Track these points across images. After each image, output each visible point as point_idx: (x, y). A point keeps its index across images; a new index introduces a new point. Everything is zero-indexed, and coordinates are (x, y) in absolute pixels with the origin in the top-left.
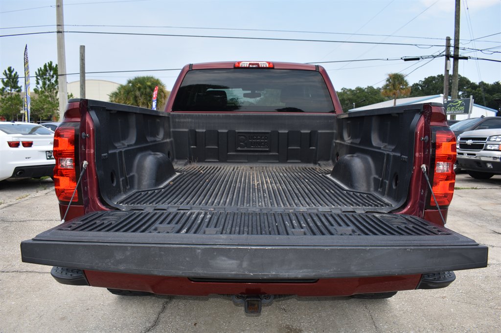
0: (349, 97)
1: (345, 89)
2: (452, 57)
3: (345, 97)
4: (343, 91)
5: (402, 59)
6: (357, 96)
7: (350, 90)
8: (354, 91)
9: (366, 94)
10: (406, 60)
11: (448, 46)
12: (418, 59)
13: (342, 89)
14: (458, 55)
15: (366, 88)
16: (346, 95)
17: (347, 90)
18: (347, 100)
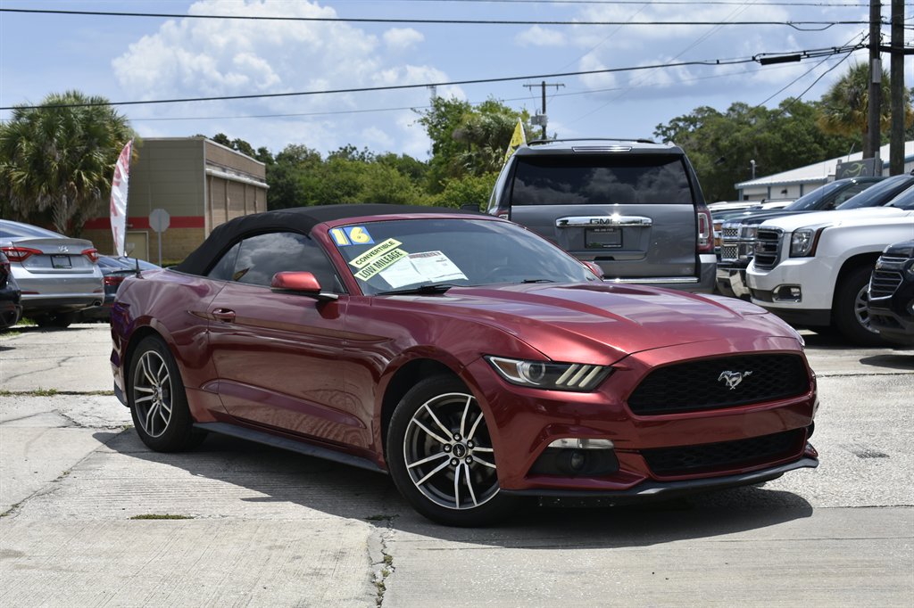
0: (758, 136)
1: (742, 106)
2: (886, 49)
3: (743, 137)
5: (754, 59)
6: (784, 131)
7: (760, 112)
8: (775, 113)
10: (764, 62)
11: (876, 22)
12: (797, 58)
13: (732, 109)
14: (902, 44)
16: (747, 129)
17: (752, 109)
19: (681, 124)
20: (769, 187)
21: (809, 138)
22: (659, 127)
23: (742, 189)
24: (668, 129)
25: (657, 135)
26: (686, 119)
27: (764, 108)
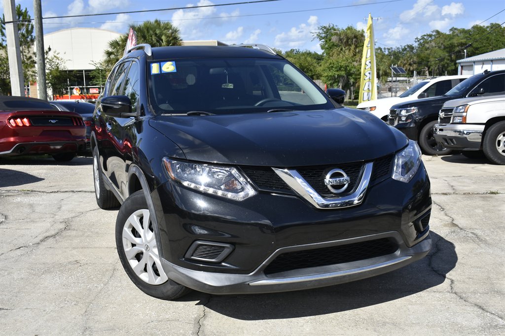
0: (461, 41)
1: (455, 29)
3: (455, 41)
4: (451, 32)
7: (464, 31)
8: (469, 31)
9: (488, 35)
13: (451, 30)
15: (487, 27)
16: (457, 38)
17: (459, 30)
18: (458, 46)
19: (425, 37)
20: (474, 62)
21: (485, 41)
22: (417, 38)
23: (460, 63)
24: (420, 39)
25: (416, 42)
26: (428, 35)
27: (464, 29)
